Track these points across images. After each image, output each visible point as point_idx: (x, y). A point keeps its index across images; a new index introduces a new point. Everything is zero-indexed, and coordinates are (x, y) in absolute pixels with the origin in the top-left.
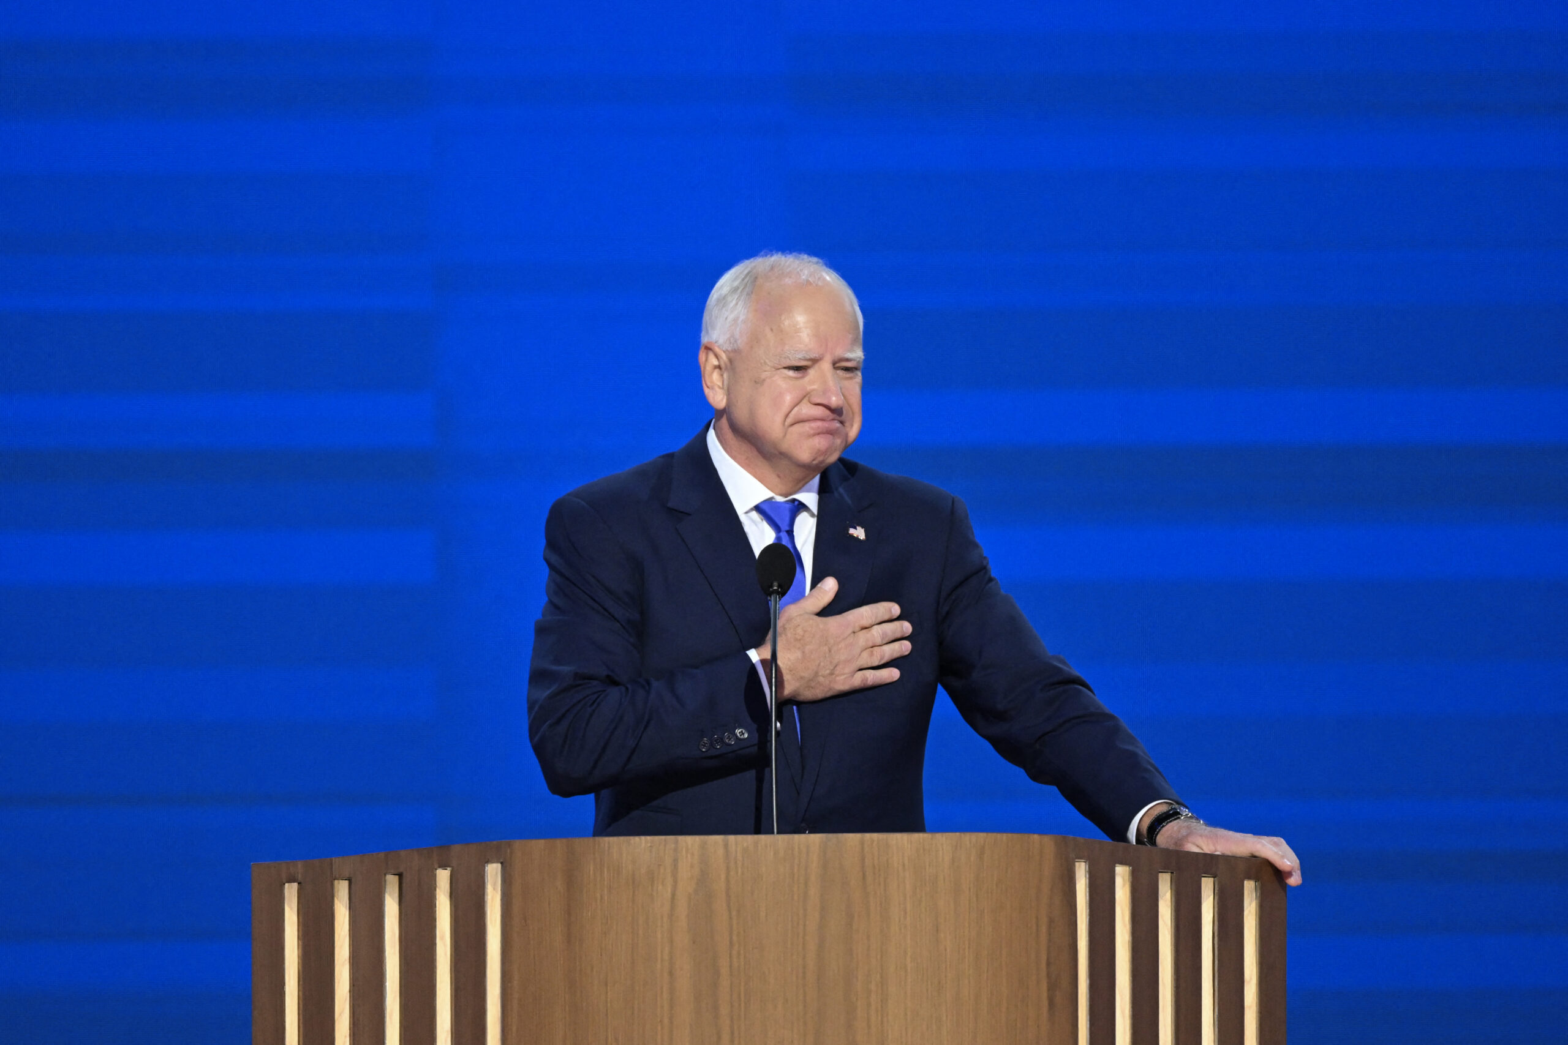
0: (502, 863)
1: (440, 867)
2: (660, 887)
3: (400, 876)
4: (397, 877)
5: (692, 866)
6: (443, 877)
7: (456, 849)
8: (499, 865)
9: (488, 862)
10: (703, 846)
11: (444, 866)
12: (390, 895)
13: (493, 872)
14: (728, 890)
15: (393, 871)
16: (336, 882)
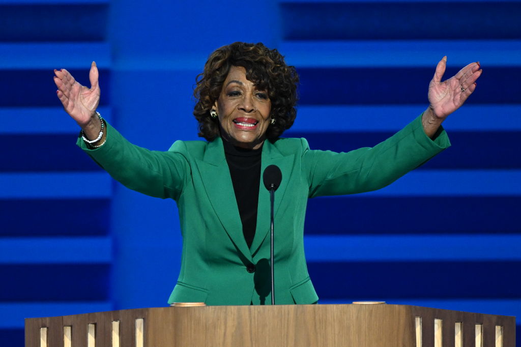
0: (144, 319)
1: (114, 320)
2: (218, 330)
3: (95, 324)
4: (94, 325)
5: (234, 320)
6: (116, 325)
7: (122, 312)
8: (142, 320)
9: (137, 318)
10: (239, 311)
11: (116, 320)
12: (90, 334)
13: (139, 322)
14: (251, 331)
15: (92, 322)
16: (65, 327)
